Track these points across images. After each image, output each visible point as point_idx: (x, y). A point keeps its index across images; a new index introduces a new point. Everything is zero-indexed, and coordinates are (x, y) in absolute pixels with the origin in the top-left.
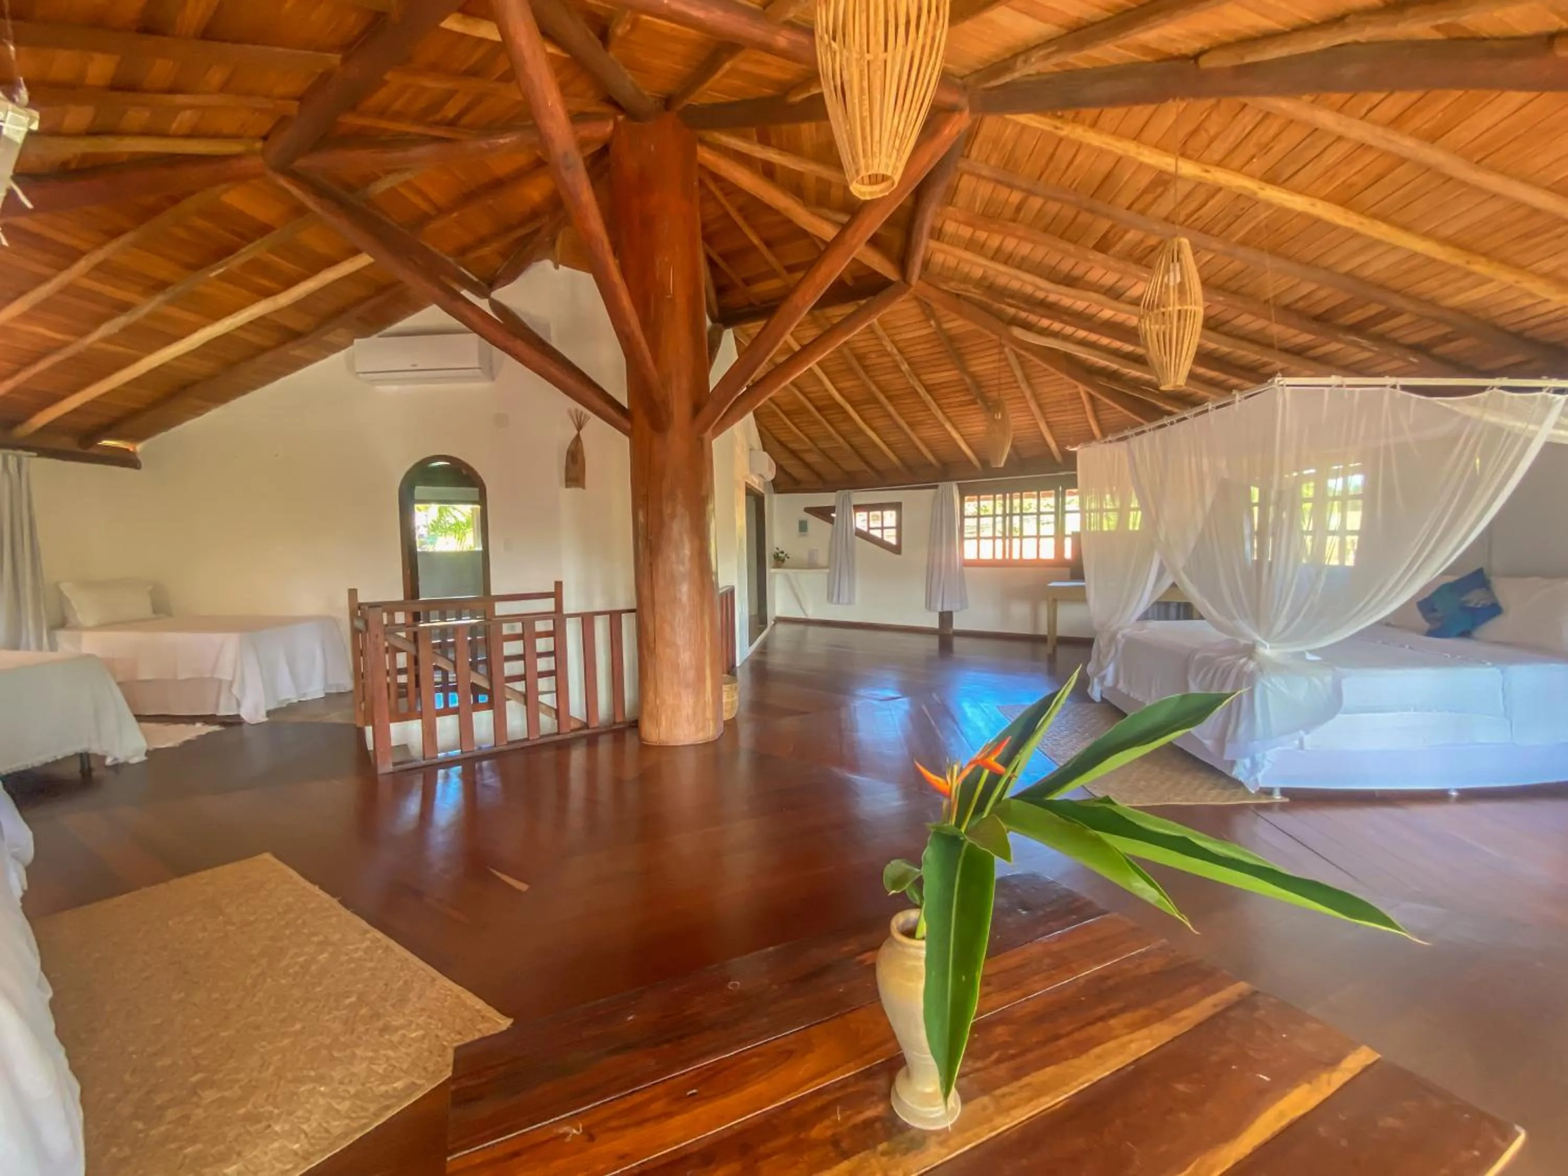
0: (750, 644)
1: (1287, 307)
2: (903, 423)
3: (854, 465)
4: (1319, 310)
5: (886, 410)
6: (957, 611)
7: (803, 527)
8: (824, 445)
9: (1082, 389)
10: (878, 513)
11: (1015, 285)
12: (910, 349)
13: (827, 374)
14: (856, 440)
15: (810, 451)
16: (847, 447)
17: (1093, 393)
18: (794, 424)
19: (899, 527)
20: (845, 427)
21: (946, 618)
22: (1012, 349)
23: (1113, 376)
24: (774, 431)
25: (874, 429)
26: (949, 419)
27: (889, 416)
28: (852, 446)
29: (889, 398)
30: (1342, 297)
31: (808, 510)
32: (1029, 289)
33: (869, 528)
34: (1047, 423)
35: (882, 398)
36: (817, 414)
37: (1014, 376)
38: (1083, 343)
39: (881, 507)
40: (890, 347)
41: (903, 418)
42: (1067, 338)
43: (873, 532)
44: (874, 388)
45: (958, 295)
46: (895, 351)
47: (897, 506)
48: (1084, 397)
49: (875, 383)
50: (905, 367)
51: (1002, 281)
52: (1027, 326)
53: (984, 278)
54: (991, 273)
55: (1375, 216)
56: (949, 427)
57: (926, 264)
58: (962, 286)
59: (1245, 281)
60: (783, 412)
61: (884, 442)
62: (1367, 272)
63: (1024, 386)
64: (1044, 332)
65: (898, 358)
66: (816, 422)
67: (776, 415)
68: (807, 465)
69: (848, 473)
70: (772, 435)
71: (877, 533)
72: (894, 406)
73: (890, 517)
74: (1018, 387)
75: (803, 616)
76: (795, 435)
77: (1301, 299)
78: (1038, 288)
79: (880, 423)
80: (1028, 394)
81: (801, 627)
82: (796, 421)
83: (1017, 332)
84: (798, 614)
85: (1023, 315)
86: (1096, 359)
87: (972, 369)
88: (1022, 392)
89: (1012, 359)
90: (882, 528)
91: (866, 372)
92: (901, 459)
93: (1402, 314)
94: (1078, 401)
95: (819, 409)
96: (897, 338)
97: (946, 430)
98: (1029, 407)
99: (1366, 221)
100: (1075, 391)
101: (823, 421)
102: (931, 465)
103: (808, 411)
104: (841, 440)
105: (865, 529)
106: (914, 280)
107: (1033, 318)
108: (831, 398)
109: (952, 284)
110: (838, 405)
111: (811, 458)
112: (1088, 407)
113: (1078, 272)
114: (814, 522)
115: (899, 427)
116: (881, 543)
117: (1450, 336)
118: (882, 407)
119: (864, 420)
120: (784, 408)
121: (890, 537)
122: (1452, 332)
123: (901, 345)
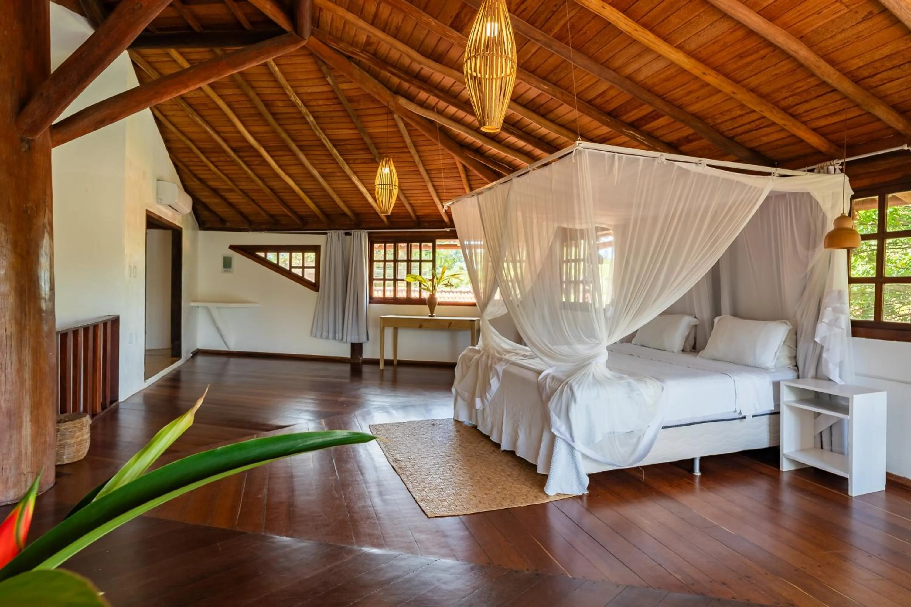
0: (146, 378)
1: (590, 102)
2: (315, 172)
3: (276, 208)
4: (612, 106)
5: (298, 159)
6: (364, 343)
7: (227, 263)
8: (244, 185)
9: (458, 160)
10: (300, 254)
11: (394, 55)
12: (314, 103)
13: (238, 116)
14: (275, 184)
15: (231, 190)
16: (268, 190)
17: (466, 164)
18: (212, 162)
19: (317, 267)
20: (263, 171)
21: (357, 348)
22: (399, 116)
23: (478, 151)
24: (192, 168)
25: (290, 176)
26: (355, 173)
27: (302, 164)
28: (272, 190)
29: (300, 147)
30: (625, 97)
31: (233, 247)
32: (406, 61)
33: (291, 267)
34: (434, 186)
35: (294, 146)
36: (232, 154)
37: (404, 142)
38: (453, 119)
39: (303, 249)
40: (294, 98)
41: (316, 168)
42: (441, 113)
43: (293, 270)
44: (284, 135)
45: (349, 58)
46: (299, 102)
47: (316, 249)
48: (460, 168)
49: (286, 131)
50: (311, 119)
51: (384, 49)
52: (411, 98)
53: (368, 43)
54: (373, 39)
55: (645, 26)
56: (355, 179)
57: (316, 22)
58: (351, 49)
59: (563, 75)
60: (199, 148)
61: (301, 189)
62: (641, 77)
63: (413, 151)
64: (422, 104)
65: (304, 109)
66: (233, 162)
67: (191, 151)
68: (231, 205)
69: (272, 216)
70: (191, 171)
71: (298, 272)
72: (306, 155)
73: (310, 257)
74: (409, 152)
75: (226, 349)
76: (215, 174)
77: (598, 96)
78: (413, 60)
79: (294, 170)
80: (417, 158)
81: (223, 359)
82: (213, 159)
83: (402, 101)
84: (218, 345)
85: (406, 85)
86: (465, 135)
87: (371, 131)
88: (412, 157)
89: (401, 125)
90: (303, 267)
91: (276, 119)
92: (317, 205)
93: (662, 116)
94: (455, 171)
95: (234, 150)
96: (301, 90)
97: (353, 183)
98: (418, 171)
99: (639, 28)
100: (452, 161)
101: (240, 161)
102: (345, 214)
103: (224, 152)
104: (259, 182)
105: (288, 268)
106: (307, 32)
107: (413, 90)
108: (245, 140)
109: (342, 45)
110: (252, 147)
111: (234, 198)
112: (463, 175)
113: (442, 47)
114: (238, 259)
115: (312, 176)
116: (301, 280)
117: (690, 138)
118: (294, 155)
119: (280, 166)
120: (201, 145)
121: (310, 275)
122: (693, 134)
123: (305, 97)
